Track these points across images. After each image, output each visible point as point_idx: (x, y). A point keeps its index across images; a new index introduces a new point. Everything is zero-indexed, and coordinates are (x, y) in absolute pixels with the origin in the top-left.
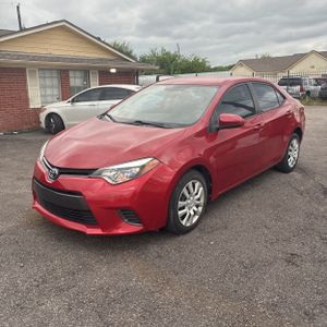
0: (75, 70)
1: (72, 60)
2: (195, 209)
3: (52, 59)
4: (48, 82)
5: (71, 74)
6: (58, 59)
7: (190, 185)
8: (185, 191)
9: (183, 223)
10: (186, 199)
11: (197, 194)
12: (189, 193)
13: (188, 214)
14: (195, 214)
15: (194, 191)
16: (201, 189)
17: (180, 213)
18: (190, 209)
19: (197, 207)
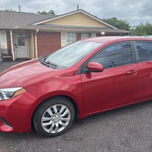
2: (61, 123)
4: (71, 39)
5: (82, 35)
6: (76, 28)
7: (55, 107)
8: (49, 111)
9: (48, 131)
10: (50, 116)
11: (62, 113)
12: (54, 113)
13: (53, 125)
14: (60, 126)
15: (58, 112)
16: (67, 111)
17: (43, 124)
18: (55, 122)
19: (64, 122)
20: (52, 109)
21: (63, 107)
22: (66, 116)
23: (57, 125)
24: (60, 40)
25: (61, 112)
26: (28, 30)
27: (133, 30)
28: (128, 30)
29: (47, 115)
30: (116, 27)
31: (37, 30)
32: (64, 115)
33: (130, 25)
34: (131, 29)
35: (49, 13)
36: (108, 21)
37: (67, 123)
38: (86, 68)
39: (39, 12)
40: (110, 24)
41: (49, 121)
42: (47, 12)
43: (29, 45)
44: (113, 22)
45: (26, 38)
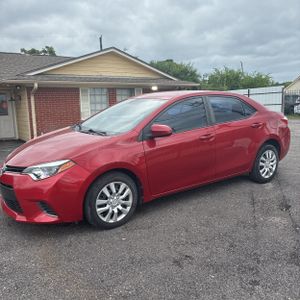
0: (123, 88)
1: (118, 79)
2: (120, 208)
3: (100, 80)
6: (106, 79)
7: (112, 185)
8: (105, 190)
9: (105, 219)
10: (107, 198)
11: (122, 194)
12: (111, 193)
13: (110, 211)
14: (120, 213)
15: (117, 191)
16: (128, 190)
17: (99, 210)
18: (113, 207)
19: (124, 206)
20: (109, 188)
21: (123, 186)
22: (127, 199)
23: (116, 211)
24: (78, 102)
25: (120, 192)
26: (18, 85)
27: (204, 81)
28: (196, 81)
29: (103, 197)
30: (174, 76)
31: (36, 85)
32: (124, 196)
33: (197, 73)
34: (201, 80)
35: (44, 51)
36: (159, 66)
37: (128, 208)
38: (148, 133)
39: (23, 50)
40: (164, 72)
41: (105, 205)
42: (40, 50)
43: (17, 113)
44: (167, 67)
45: (12, 100)
